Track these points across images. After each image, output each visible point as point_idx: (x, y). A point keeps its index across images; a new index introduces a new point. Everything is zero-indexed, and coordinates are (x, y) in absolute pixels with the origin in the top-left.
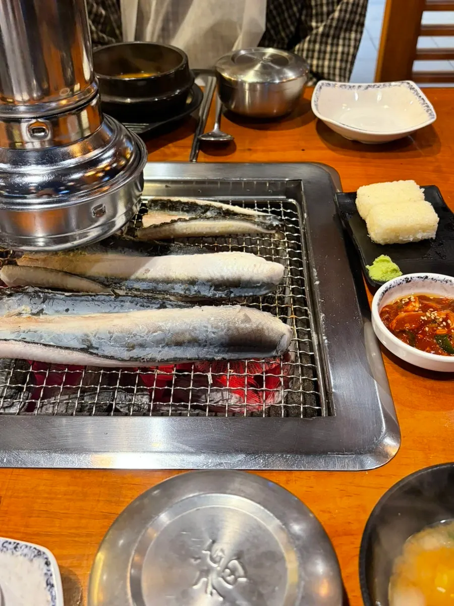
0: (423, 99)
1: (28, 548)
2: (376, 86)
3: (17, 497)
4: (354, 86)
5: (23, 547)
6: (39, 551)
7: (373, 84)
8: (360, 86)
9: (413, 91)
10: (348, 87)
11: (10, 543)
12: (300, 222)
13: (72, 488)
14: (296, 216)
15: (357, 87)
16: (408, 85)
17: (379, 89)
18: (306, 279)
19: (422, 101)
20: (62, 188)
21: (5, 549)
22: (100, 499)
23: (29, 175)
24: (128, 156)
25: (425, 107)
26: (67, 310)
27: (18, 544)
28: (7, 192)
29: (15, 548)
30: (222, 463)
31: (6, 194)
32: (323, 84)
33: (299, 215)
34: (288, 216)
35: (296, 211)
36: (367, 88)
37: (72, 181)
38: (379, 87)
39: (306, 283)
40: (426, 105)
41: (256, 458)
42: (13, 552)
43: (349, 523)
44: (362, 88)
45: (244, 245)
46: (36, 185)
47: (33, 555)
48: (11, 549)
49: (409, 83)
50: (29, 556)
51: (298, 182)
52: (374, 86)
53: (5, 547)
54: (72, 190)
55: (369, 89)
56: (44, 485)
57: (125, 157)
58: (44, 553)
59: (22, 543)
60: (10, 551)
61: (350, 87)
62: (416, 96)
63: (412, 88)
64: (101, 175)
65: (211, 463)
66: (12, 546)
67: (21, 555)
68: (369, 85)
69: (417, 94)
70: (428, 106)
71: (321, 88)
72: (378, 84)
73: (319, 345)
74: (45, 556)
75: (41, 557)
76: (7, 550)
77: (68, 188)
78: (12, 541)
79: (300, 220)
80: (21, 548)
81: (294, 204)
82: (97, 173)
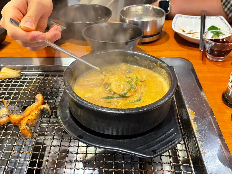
0: (227, 25)
4: (193, 18)
9: (222, 21)
10: (191, 18)
16: (220, 18)
19: (227, 26)
32: (178, 16)
49: (220, 17)
63: (222, 19)
69: (224, 22)
70: (229, 28)
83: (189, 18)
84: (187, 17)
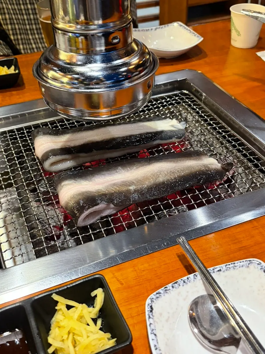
0: (189, 30)
1: (243, 261)
2: (160, 28)
7: (159, 27)
9: (181, 27)
15: (150, 30)
17: (162, 29)
19: (189, 31)
25: (192, 34)
36: (156, 29)
38: (162, 28)
40: (192, 33)
44: (153, 30)
47: (247, 264)
49: (178, 23)
52: (159, 28)
53: (228, 268)
55: (157, 30)
62: (185, 29)
68: (156, 28)
70: (194, 33)
72: (161, 26)
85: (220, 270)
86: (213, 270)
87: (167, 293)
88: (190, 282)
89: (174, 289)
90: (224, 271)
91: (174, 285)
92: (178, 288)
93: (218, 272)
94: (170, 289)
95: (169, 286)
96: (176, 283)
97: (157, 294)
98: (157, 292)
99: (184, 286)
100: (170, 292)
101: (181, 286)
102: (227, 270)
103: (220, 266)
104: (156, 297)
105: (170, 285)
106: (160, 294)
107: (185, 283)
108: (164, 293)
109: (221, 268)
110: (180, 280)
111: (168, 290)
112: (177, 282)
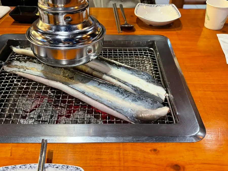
0: (177, 10)
1: (73, 167)
3: (60, 153)
4: (152, 6)
5: (70, 167)
6: (77, 168)
8: (154, 6)
9: (173, 8)
10: (149, 6)
11: (65, 166)
12: (156, 56)
13: (82, 150)
14: (154, 54)
16: (172, 6)
18: (160, 76)
19: (177, 11)
20: (74, 41)
21: (63, 168)
22: (93, 153)
23: (60, 35)
24: (99, 30)
26: (82, 80)
27: (68, 166)
28: (53, 42)
29: (67, 167)
30: (139, 140)
31: (52, 42)
32: (139, 4)
33: (155, 54)
34: (150, 54)
35: (153, 52)
37: (77, 38)
38: (161, 6)
39: (161, 78)
41: (152, 138)
42: (66, 169)
43: (191, 160)
45: (135, 64)
46: (64, 39)
47: (75, 170)
48: (65, 168)
49: (172, 5)
50: (73, 170)
51: (153, 42)
52: (159, 6)
53: (63, 167)
54: (78, 42)
55: (157, 7)
56: (70, 149)
57: (98, 30)
58: (79, 169)
59: (69, 166)
60: (65, 169)
61: (150, 6)
64: (89, 37)
65: (135, 140)
66: (66, 167)
67: (70, 170)
69: (175, 9)
70: (178, 13)
71: (139, 5)
73: (169, 99)
74: (80, 170)
75: (79, 170)
76: (64, 168)
77: (76, 41)
78: (66, 165)
79: (155, 55)
80: (69, 167)
81: (152, 50)
82: (87, 36)
83: (148, 6)
84: (147, 5)
85: (58, 167)
86: (54, 166)
87: (13, 170)
88: (34, 168)
89: (21, 168)
90: (60, 169)
91: (22, 166)
92: (24, 169)
93: (56, 168)
94: (17, 168)
95: (18, 166)
96: (24, 165)
97: (6, 168)
98: (7, 167)
99: (29, 169)
100: (16, 170)
101: (26, 169)
102: (62, 169)
103: (59, 164)
104: (3, 169)
105: (20, 165)
106: (8, 169)
107: (31, 168)
108: (11, 169)
109: (59, 166)
110: (29, 164)
111: (16, 168)
112: (26, 165)
